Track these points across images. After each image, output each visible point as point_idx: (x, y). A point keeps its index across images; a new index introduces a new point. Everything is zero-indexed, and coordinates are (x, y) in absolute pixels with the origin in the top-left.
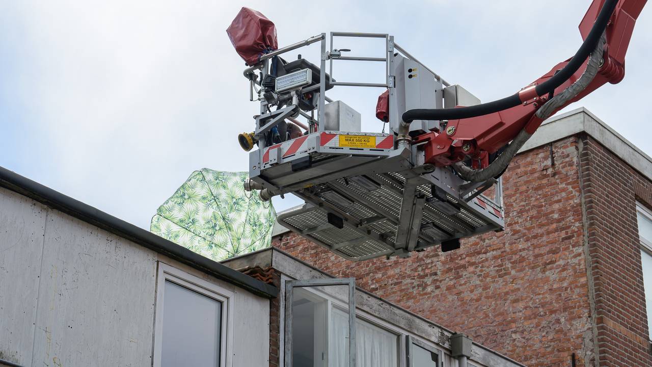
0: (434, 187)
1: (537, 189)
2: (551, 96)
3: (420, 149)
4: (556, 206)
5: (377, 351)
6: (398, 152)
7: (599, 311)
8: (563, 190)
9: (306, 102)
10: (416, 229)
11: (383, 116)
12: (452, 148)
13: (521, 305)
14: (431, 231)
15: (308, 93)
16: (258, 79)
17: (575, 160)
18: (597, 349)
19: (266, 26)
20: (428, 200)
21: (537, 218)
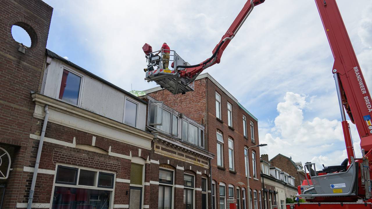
0: (181, 81)
1: (198, 88)
2: (206, 65)
3: (179, 74)
4: (201, 91)
5: (166, 116)
6: (175, 74)
7: (208, 111)
8: (203, 88)
9: (157, 63)
10: (177, 89)
11: (173, 67)
12: (186, 74)
13: (193, 109)
14: (180, 90)
15: (158, 61)
16: (148, 58)
17: (205, 82)
18: (207, 118)
19: (150, 47)
20: (180, 84)
21: (197, 93)
